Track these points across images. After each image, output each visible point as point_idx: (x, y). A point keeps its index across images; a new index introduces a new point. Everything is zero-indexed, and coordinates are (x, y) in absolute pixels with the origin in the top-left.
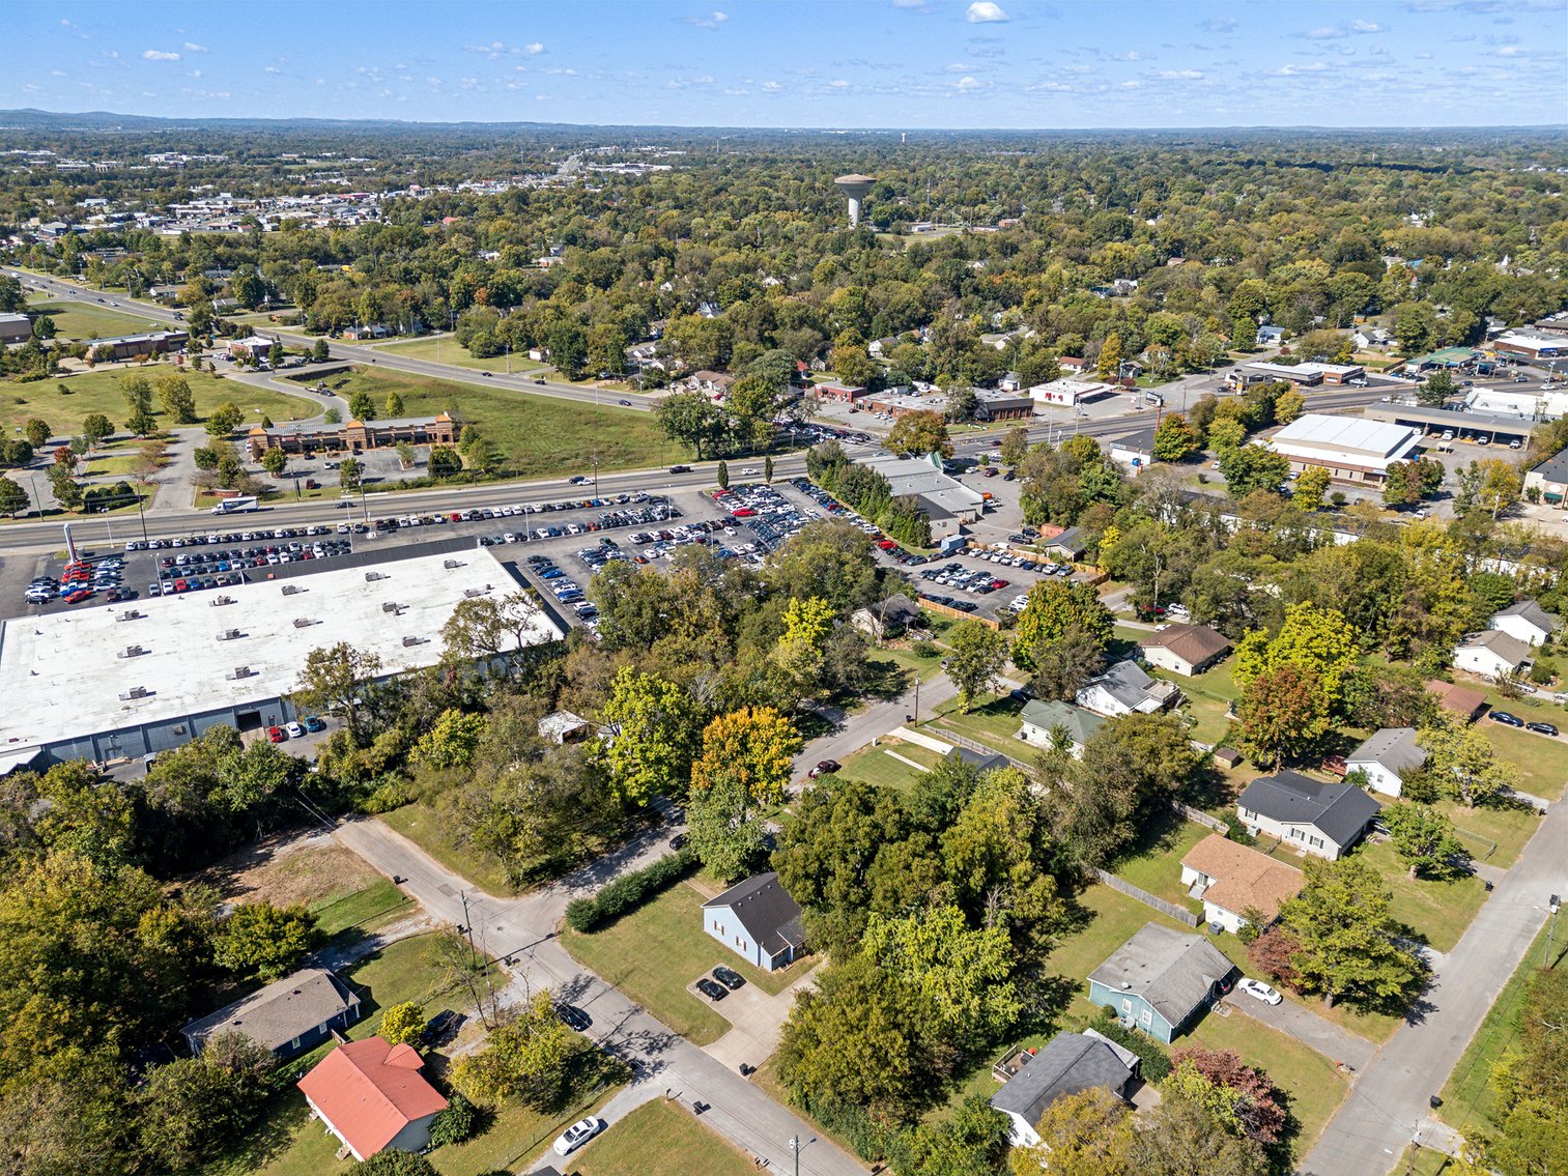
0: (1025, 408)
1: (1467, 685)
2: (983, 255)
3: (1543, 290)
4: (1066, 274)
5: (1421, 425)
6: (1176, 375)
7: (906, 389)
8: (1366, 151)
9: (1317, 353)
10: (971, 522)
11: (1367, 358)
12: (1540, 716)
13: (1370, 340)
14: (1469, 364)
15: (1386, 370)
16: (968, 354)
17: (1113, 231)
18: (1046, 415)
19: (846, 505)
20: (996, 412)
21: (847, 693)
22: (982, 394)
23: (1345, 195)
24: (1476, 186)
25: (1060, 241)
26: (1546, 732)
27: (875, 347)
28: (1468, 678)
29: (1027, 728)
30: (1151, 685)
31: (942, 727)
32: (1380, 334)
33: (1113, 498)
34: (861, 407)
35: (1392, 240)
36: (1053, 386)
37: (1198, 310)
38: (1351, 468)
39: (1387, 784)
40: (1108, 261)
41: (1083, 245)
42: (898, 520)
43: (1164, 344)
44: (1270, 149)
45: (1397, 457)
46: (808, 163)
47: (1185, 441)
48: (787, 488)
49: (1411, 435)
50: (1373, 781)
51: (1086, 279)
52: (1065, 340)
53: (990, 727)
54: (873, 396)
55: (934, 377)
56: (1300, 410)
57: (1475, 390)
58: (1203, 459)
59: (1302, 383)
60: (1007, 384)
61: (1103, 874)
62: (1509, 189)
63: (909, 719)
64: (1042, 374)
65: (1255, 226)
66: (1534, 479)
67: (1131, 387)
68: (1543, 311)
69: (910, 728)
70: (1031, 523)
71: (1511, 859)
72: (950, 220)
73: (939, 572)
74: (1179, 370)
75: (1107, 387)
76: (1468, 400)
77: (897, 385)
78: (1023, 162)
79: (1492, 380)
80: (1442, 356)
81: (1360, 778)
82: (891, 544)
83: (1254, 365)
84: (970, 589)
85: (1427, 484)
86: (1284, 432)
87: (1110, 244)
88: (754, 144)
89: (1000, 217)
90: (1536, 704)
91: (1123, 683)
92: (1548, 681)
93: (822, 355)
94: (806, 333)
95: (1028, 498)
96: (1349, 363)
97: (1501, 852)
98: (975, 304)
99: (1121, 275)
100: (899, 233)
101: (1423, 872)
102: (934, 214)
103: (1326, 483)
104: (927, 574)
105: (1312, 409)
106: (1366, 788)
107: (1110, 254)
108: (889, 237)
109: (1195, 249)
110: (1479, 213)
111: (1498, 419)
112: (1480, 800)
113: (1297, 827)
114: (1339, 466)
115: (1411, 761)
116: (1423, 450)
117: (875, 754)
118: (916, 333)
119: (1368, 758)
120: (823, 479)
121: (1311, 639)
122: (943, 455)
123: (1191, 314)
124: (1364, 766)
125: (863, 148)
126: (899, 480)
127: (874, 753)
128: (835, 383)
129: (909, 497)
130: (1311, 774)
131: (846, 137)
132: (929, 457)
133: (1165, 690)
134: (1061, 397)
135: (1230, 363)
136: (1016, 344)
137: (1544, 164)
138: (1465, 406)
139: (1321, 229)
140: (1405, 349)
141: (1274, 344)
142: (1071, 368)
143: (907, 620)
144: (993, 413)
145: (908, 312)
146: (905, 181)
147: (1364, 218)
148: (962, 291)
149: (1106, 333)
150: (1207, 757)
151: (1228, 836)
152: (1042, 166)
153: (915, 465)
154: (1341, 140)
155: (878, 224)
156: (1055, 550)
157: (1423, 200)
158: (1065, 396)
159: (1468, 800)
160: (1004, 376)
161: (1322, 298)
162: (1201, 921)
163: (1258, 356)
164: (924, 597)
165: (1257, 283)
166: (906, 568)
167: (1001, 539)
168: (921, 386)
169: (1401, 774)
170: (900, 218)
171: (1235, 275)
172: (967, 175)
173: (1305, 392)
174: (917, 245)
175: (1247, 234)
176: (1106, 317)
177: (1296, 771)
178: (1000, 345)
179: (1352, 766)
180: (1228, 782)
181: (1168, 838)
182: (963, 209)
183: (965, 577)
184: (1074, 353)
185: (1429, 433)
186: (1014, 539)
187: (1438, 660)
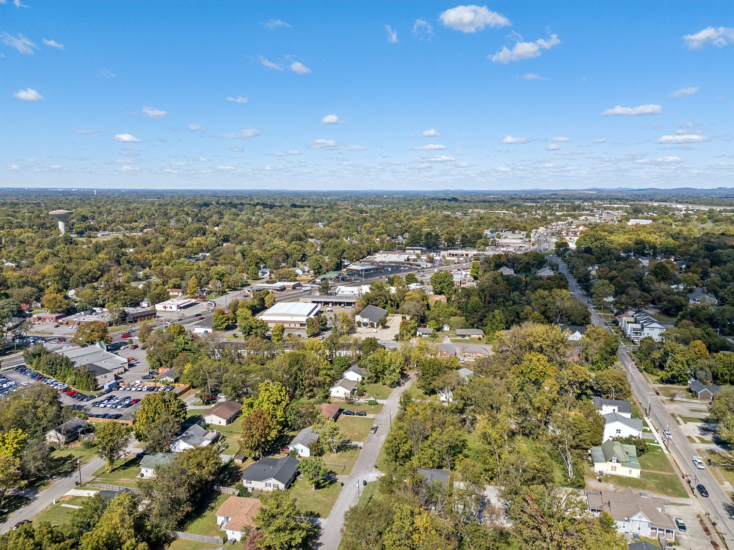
0: (152, 314)
1: (336, 403)
2: (135, 245)
3: (360, 248)
4: (174, 252)
5: (321, 302)
6: (225, 292)
7: (89, 312)
8: (303, 199)
9: (283, 278)
10: (122, 373)
11: (302, 278)
12: (360, 409)
13: (302, 271)
14: (337, 278)
15: (309, 282)
16: (122, 292)
17: (197, 233)
18: (164, 316)
19: (48, 376)
20: (137, 317)
21: (39, 479)
22: (130, 310)
23: (295, 216)
24: (340, 212)
25: (172, 238)
26: (362, 415)
27: (71, 293)
28: (336, 400)
29: (143, 471)
30: (206, 434)
31: (97, 483)
32: (307, 269)
33: (190, 350)
34: (61, 324)
35: (311, 232)
36: (167, 303)
37: (233, 264)
38: (295, 322)
39: (305, 452)
40: (195, 245)
41: (183, 239)
42: (78, 379)
43: (218, 279)
44: (267, 198)
45: (312, 316)
46: (39, 205)
47: (226, 320)
48: (11, 373)
49: (316, 307)
50: (299, 452)
51: (184, 254)
52: (172, 281)
53: (124, 476)
54: (68, 318)
55: (104, 304)
56: (274, 301)
57: (339, 287)
58: (236, 327)
59: (277, 290)
60: (144, 304)
61: (179, 533)
62: (351, 213)
63: (77, 484)
64: (162, 297)
65: (259, 229)
66: (358, 318)
67: (204, 299)
68: (361, 256)
69: (78, 489)
70: (153, 368)
71: (350, 471)
72: (118, 230)
73: (101, 402)
74: (226, 290)
75: (193, 301)
76: (336, 291)
77: (83, 310)
78: (156, 203)
79: (346, 283)
80: (327, 276)
81: (295, 453)
82: (74, 392)
83: (258, 285)
84: (119, 407)
85: (322, 325)
86: (268, 311)
87: (194, 238)
88: (6, 196)
89: (144, 228)
90: (359, 405)
91: (192, 436)
92: (363, 395)
93: (38, 300)
94: (27, 289)
95: (150, 356)
96: (296, 280)
97: (347, 469)
98: (127, 268)
99: (202, 251)
100: (90, 237)
101: (318, 486)
102: (109, 228)
103: (283, 330)
104: (94, 404)
105: (279, 301)
106: (297, 456)
107: (195, 242)
108: (83, 239)
109: (234, 239)
110: (340, 221)
111: (347, 297)
112: (339, 449)
113: (267, 482)
114: (290, 322)
115: (312, 439)
116: (322, 312)
117: (56, 509)
118: (95, 284)
119: (296, 443)
120: (34, 364)
121: (269, 397)
122: (106, 342)
123: (229, 266)
124: (295, 447)
125: (71, 198)
126: (80, 359)
127: (55, 507)
128: (46, 314)
129: (85, 366)
130: (277, 456)
131: (63, 192)
132: (98, 345)
133: (212, 435)
134: (171, 307)
135: (249, 285)
136: (148, 286)
137: (363, 204)
138: (336, 294)
139: (285, 229)
140: (315, 273)
141: (267, 276)
142: (177, 294)
143: (79, 431)
144: (135, 319)
145: (90, 274)
146: (94, 212)
147: (300, 225)
148: (121, 263)
149: (191, 277)
150: (232, 461)
151: (239, 495)
152: (166, 205)
153: (90, 348)
154: (294, 195)
155: (78, 233)
156: (164, 379)
157: (322, 217)
158: (173, 307)
159: (334, 450)
160: (142, 300)
161: (284, 256)
162: (225, 540)
163: (260, 281)
164: (92, 416)
165: (258, 252)
166: (82, 403)
167: (138, 379)
168: (98, 310)
169: (309, 446)
170: (90, 229)
171: (249, 248)
172: (129, 210)
173: (277, 294)
174: (97, 242)
175: (255, 232)
176: (191, 269)
177: (270, 457)
178: (141, 286)
179: (291, 448)
180: (241, 470)
181: (213, 505)
182: (125, 225)
183: (117, 401)
184: (177, 287)
185: (324, 305)
186: (145, 378)
187: (323, 395)
